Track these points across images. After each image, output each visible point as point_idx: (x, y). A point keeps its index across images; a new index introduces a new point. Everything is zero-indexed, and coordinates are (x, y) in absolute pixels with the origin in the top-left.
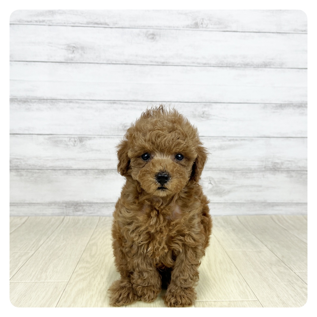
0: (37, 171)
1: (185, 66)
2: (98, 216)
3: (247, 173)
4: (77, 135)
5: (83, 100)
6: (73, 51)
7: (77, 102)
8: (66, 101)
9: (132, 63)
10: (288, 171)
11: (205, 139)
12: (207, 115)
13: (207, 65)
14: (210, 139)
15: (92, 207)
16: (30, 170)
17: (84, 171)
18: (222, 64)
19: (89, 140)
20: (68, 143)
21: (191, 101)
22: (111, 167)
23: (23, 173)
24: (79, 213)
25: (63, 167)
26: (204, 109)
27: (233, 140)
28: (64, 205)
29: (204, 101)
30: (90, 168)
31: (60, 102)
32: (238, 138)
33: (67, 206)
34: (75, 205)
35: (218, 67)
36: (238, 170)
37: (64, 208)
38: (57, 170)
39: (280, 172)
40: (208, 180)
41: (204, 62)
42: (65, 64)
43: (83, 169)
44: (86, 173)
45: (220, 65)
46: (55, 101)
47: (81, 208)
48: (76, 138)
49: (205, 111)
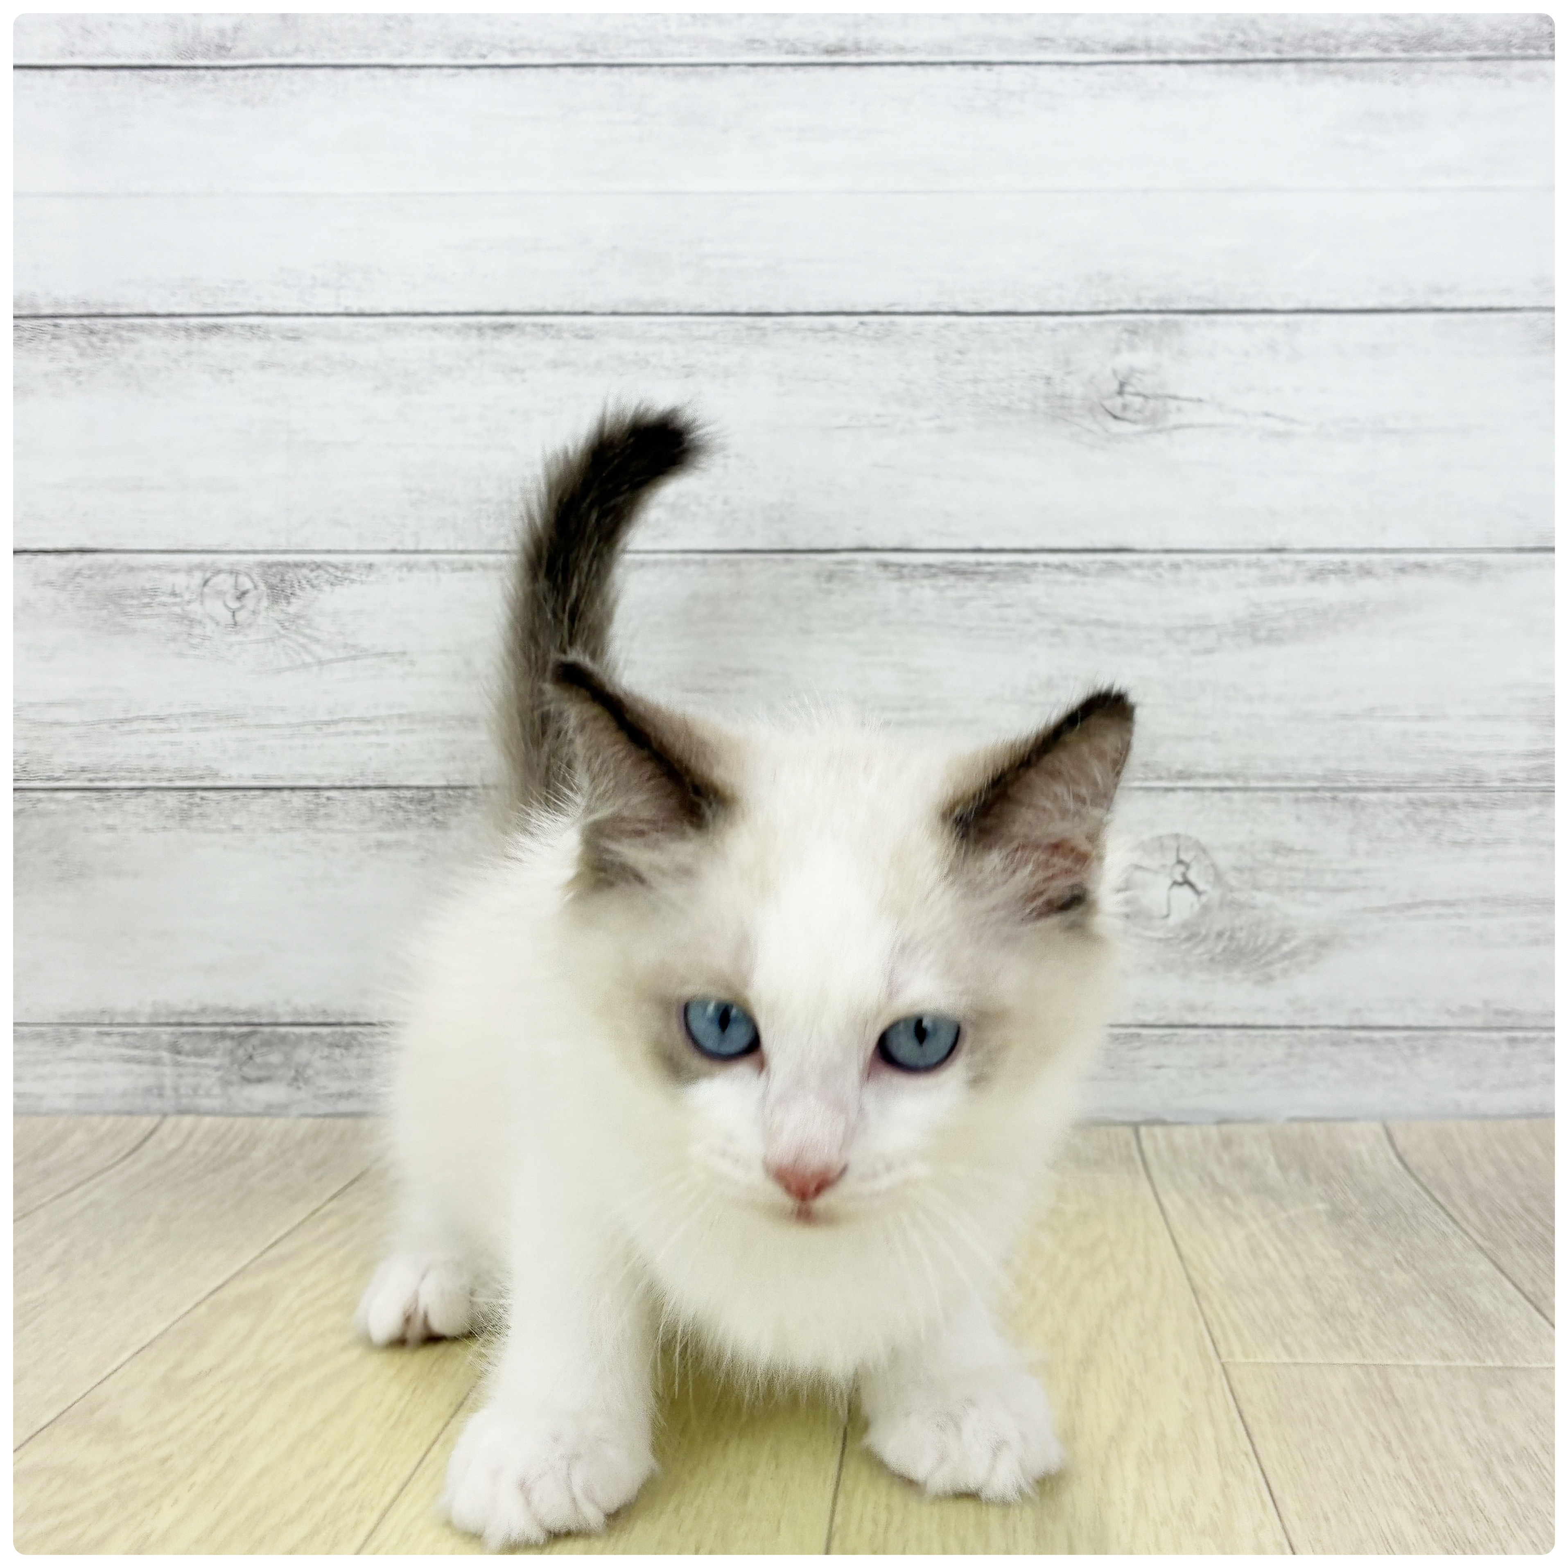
1: (989, 64)
3: (1453, 806)
4: (255, 552)
5: (297, 315)
11: (1139, 565)
12: (1146, 397)
13: (1141, 56)
14: (1176, 567)
15: (356, 1051)
20: (195, 609)
21: (1032, 305)
24: (262, 1094)
25: (154, 770)
26: (1126, 360)
27: (1342, 570)
28: (164, 1036)
29: (1127, 302)
30: (338, 775)
31: (142, 329)
32: (1377, 560)
33: (187, 1046)
34: (240, 1042)
35: (1219, 62)
36: (1387, 789)
37: (165, 1055)
40: (1171, 859)
41: (1121, 34)
42: (175, 77)
43: (292, 789)
44: (310, 816)
45: (1234, 53)
47: (275, 1058)
48: (248, 575)
49: (1132, 370)
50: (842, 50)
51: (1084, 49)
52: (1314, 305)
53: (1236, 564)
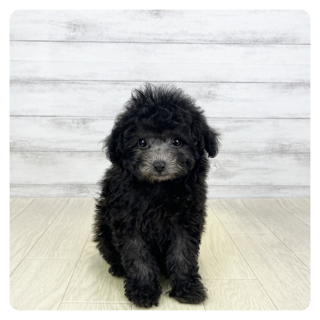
0: (42, 153)
1: (191, 43)
3: (253, 155)
4: (80, 117)
5: (86, 81)
6: (75, 29)
7: (79, 83)
8: (68, 82)
9: (136, 41)
10: (296, 153)
12: (212, 95)
13: (214, 42)
14: (216, 120)
16: (35, 152)
17: (88, 153)
18: (230, 41)
19: (92, 121)
20: (72, 125)
21: (196, 81)
23: (28, 154)
24: (83, 194)
25: (67, 148)
26: (210, 89)
27: (240, 121)
28: (69, 186)
29: (210, 81)
30: (93, 150)
31: (62, 82)
32: (245, 120)
33: (72, 188)
34: (80, 187)
35: (226, 44)
36: (244, 152)
37: (69, 189)
38: (61, 152)
39: (288, 154)
40: (213, 162)
41: (211, 39)
42: (66, 43)
43: (87, 152)
44: (89, 155)
45: (228, 42)
46: (58, 82)
47: (85, 189)
48: (80, 120)
49: (211, 91)
50: (168, 40)
51: (205, 41)
52: (238, 81)
53: (224, 120)
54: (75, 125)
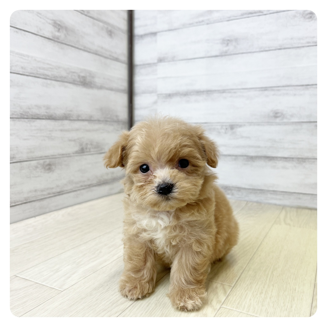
2: (245, 201)
6: (228, 44)
7: (230, 92)
8: (219, 91)
17: (234, 157)
19: (239, 127)
22: (260, 154)
46: (210, 92)
54: (223, 131)
